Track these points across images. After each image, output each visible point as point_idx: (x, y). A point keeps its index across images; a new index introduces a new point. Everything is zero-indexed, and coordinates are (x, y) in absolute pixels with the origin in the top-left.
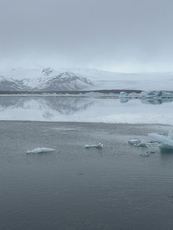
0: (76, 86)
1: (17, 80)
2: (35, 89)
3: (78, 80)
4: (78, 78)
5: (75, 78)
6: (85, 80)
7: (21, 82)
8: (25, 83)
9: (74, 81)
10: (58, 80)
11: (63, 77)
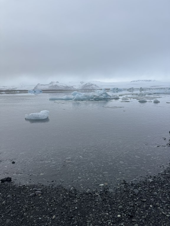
0: (92, 88)
1: (71, 86)
2: (78, 89)
3: (93, 86)
4: (93, 85)
5: (92, 85)
6: (96, 85)
7: (72, 87)
8: (74, 87)
9: (91, 86)
10: (86, 86)
11: (88, 84)
